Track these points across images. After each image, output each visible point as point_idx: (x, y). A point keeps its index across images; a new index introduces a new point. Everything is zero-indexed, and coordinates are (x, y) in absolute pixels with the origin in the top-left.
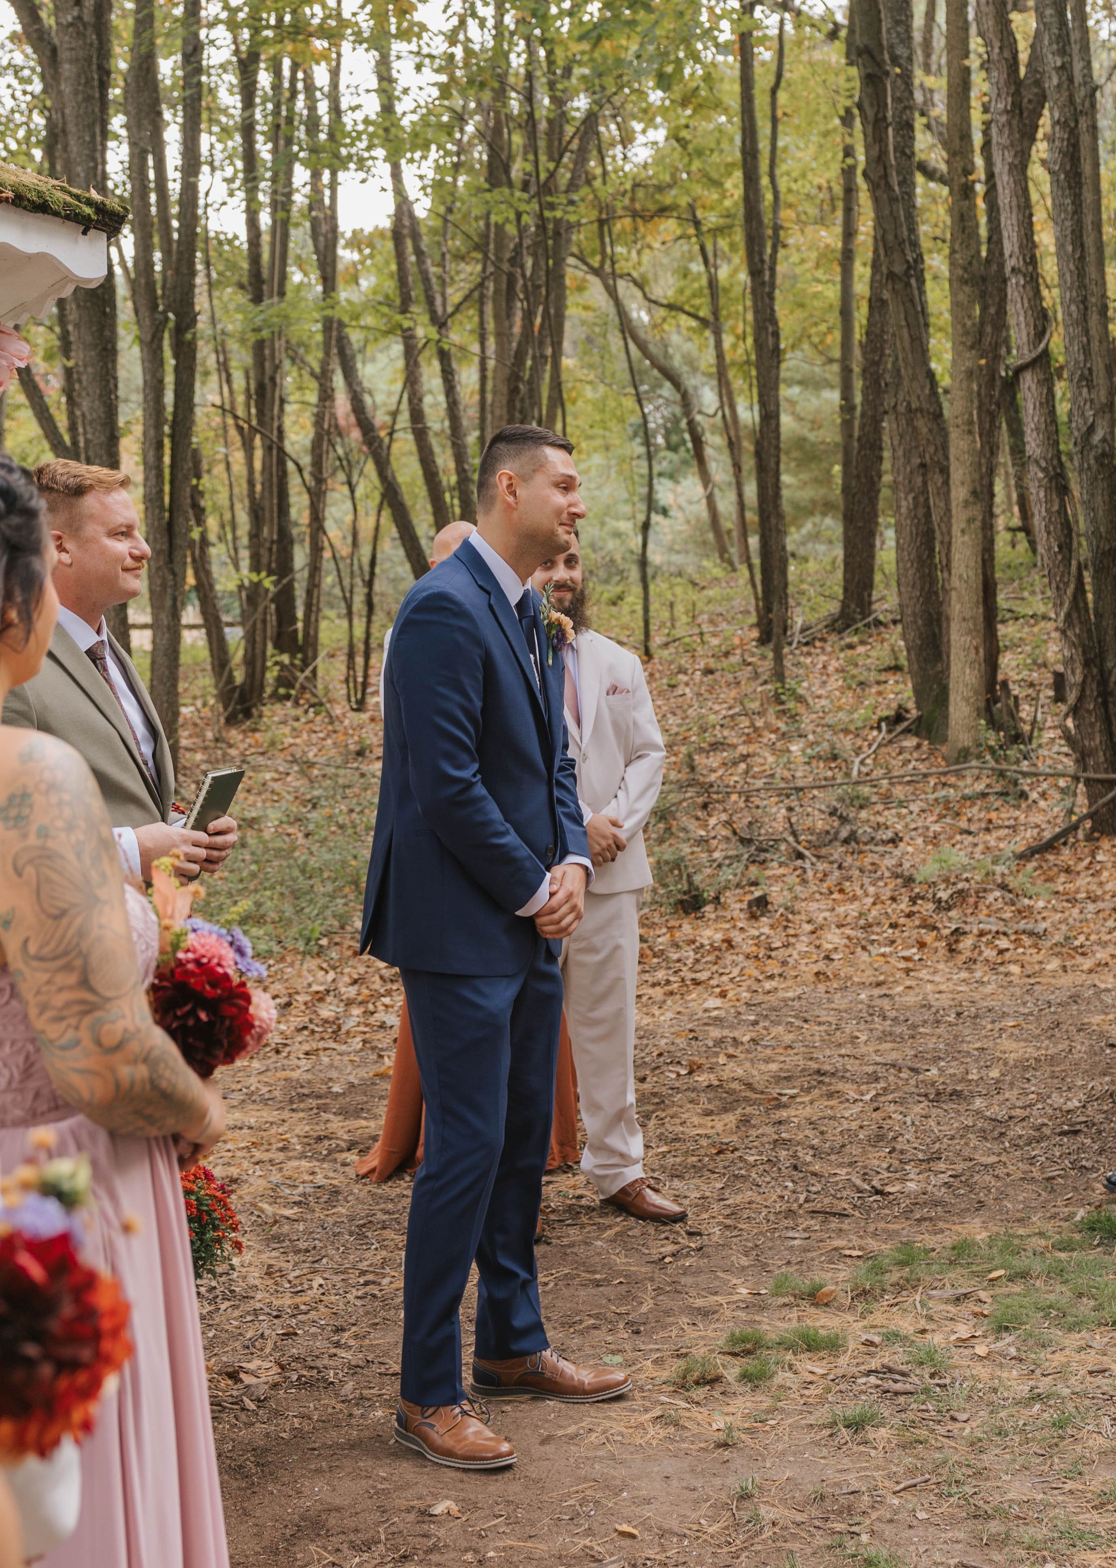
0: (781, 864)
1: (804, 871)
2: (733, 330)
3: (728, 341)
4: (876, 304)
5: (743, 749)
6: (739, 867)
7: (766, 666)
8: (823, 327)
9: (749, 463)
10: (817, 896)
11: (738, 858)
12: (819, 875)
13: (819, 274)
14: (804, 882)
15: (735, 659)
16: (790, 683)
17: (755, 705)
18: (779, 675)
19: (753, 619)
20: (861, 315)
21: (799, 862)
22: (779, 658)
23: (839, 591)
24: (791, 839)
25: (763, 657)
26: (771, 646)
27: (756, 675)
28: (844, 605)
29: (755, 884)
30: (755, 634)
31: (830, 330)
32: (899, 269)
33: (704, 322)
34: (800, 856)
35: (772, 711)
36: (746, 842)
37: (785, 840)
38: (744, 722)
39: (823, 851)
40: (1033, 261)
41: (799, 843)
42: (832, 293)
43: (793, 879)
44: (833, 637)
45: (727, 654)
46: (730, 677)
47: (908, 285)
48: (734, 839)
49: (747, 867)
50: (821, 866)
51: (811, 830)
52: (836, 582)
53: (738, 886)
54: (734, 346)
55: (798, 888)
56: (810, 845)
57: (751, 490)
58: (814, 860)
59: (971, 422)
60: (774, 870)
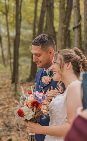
0: (15, 132)
1: (19, 134)
2: (10, 15)
3: (9, 17)
4: (43, 12)
5: (7, 106)
6: (5, 132)
7: (13, 88)
8: (29, 16)
9: (12, 44)
10: (22, 140)
11: (5, 130)
12: (23, 135)
13: (31, 4)
14: (19, 136)
15: (6, 86)
16: (18, 92)
17: (10, 96)
18: (16, 90)
19: (10, 77)
20: (39, 14)
21: (18, 132)
22: (16, 86)
23: (29, 73)
24: (17, 126)
25: (12, 86)
26: (14, 83)
27: (10, 90)
28: (30, 76)
29: (9, 136)
30: (11, 81)
31: (31, 16)
32: (49, 4)
33: (4, 13)
34: (19, 130)
35: (14, 98)
36: (7, 126)
37: (15, 127)
38: (7, 100)
39: (24, 130)
40: (79, 5)
41: (19, 127)
42: (33, 9)
43: (17, 135)
44: (27, 83)
45: (4, 85)
46: (5, 90)
47: (50, 8)
48: (5, 126)
49: (7, 132)
50: (23, 133)
51: (21, 125)
52: (29, 71)
53: (5, 136)
54: (10, 19)
55: (18, 138)
56: (21, 128)
57: (12, 50)
58: (22, 131)
59: (62, 39)
60: (13, 133)
